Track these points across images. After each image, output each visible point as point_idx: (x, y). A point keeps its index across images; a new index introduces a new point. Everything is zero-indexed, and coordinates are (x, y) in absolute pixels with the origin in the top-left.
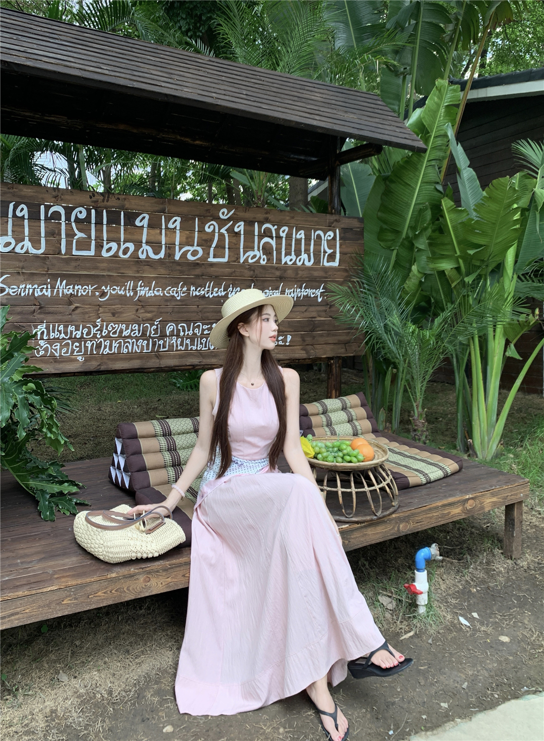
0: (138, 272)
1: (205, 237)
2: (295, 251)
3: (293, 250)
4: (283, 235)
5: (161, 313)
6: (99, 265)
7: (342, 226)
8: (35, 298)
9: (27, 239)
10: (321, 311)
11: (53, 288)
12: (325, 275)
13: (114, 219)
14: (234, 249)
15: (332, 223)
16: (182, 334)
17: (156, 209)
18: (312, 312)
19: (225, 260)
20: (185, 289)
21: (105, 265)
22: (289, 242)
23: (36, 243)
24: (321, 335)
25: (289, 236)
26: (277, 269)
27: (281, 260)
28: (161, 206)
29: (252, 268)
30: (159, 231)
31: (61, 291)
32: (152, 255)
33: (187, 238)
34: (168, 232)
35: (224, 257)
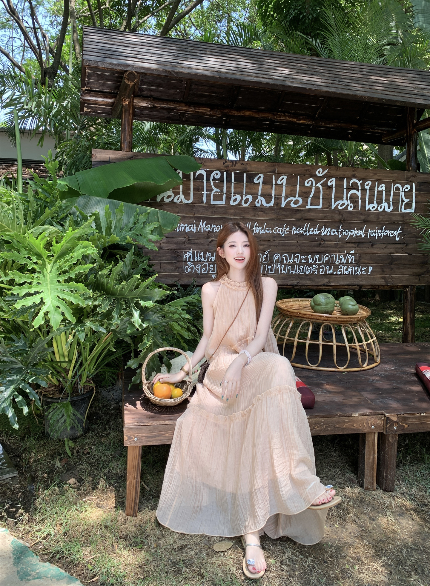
0: (254, 216)
1: (304, 190)
2: (377, 199)
3: (375, 199)
4: (368, 188)
5: (270, 246)
6: (228, 211)
7: (418, 180)
8: (186, 233)
9: (181, 193)
10: (398, 248)
11: (197, 226)
12: (402, 220)
13: (239, 179)
14: (327, 199)
15: (409, 178)
16: (285, 262)
17: (270, 170)
18: (390, 249)
19: (320, 207)
20: (288, 229)
21: (232, 211)
22: (372, 193)
23: (187, 196)
24: (398, 268)
25: (372, 189)
26: (361, 214)
27: (365, 207)
28: (273, 168)
29: (340, 213)
30: (270, 186)
31: (202, 229)
32: (265, 204)
33: (291, 191)
34: (277, 187)
35: (319, 205)
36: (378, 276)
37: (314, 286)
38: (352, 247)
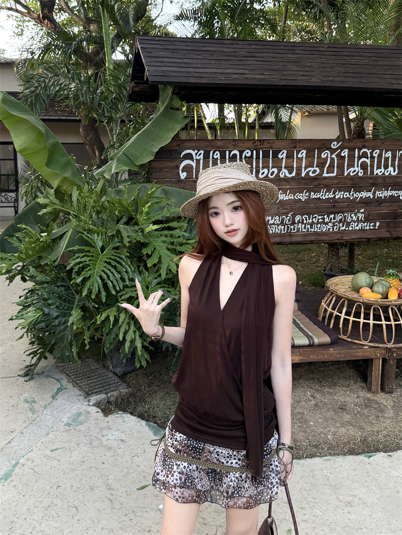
0: (279, 185)
1: (321, 161)
3: (382, 165)
4: (376, 155)
5: (293, 209)
13: (266, 155)
14: (341, 168)
16: (305, 222)
17: (291, 146)
18: (395, 206)
19: (334, 174)
20: (307, 194)
22: (380, 160)
25: (380, 156)
26: (370, 178)
27: (373, 172)
28: (294, 144)
29: (352, 178)
30: (292, 160)
32: (288, 175)
33: (310, 163)
34: (298, 160)
36: (384, 230)
37: (330, 240)
38: (362, 207)
